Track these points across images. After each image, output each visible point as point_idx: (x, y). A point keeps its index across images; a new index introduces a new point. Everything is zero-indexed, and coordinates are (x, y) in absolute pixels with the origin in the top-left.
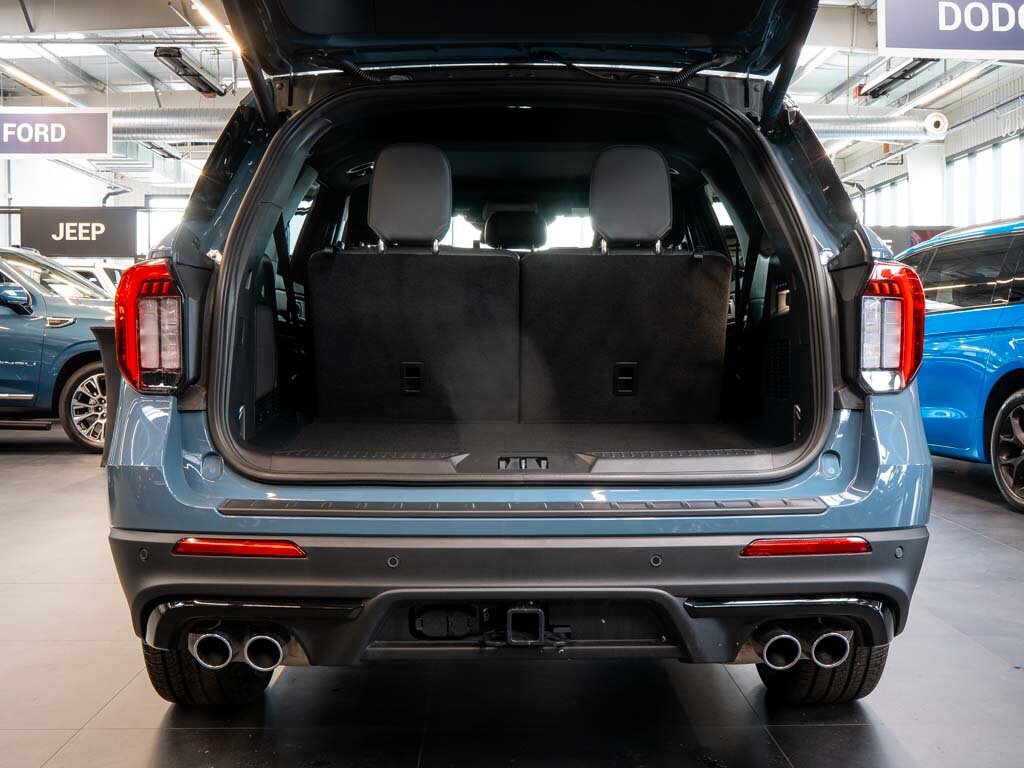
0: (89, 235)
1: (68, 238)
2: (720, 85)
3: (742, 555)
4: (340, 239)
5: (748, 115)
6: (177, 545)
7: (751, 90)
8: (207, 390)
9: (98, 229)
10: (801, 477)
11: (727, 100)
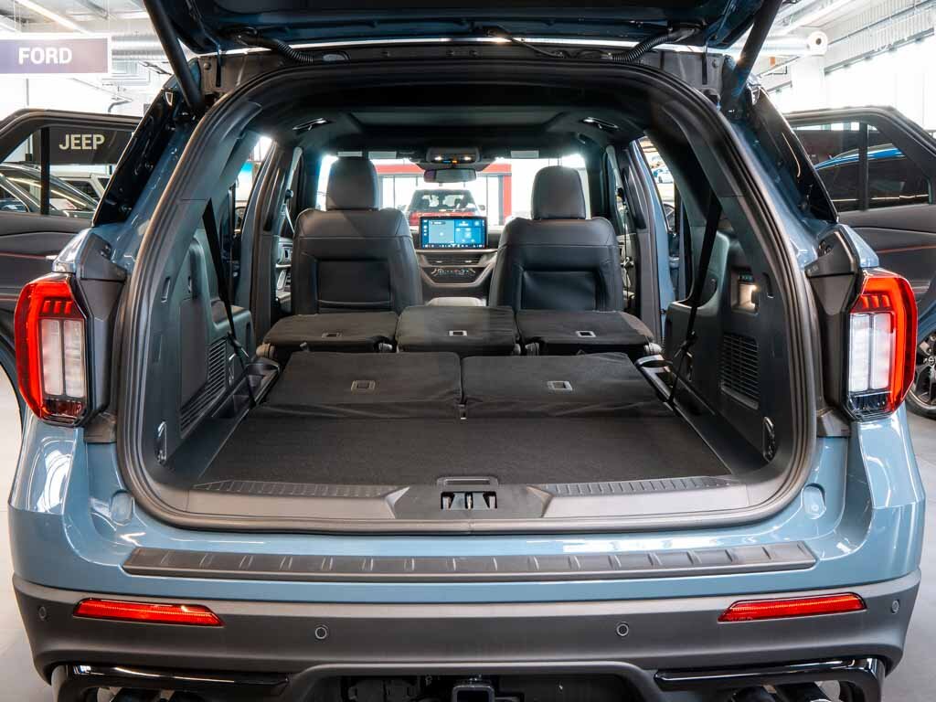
0: (91, 144)
1: (73, 147)
2: (676, 62)
3: (720, 620)
4: (289, 187)
5: (707, 93)
6: (77, 606)
7: (710, 67)
8: (116, 419)
9: (97, 140)
10: (781, 517)
11: (684, 77)
